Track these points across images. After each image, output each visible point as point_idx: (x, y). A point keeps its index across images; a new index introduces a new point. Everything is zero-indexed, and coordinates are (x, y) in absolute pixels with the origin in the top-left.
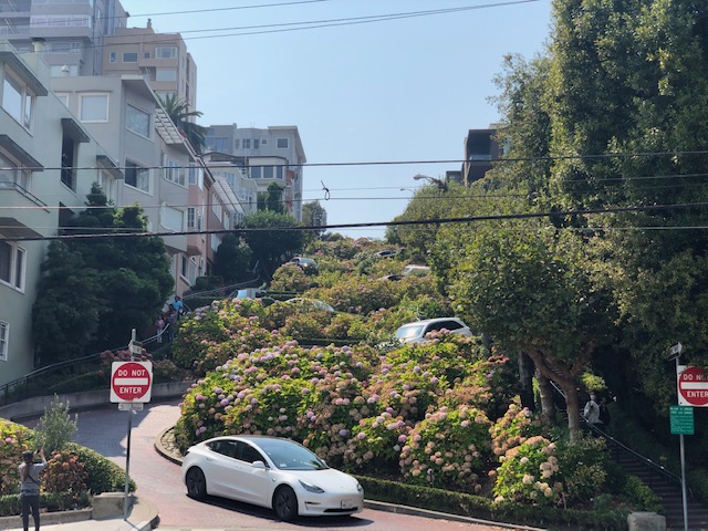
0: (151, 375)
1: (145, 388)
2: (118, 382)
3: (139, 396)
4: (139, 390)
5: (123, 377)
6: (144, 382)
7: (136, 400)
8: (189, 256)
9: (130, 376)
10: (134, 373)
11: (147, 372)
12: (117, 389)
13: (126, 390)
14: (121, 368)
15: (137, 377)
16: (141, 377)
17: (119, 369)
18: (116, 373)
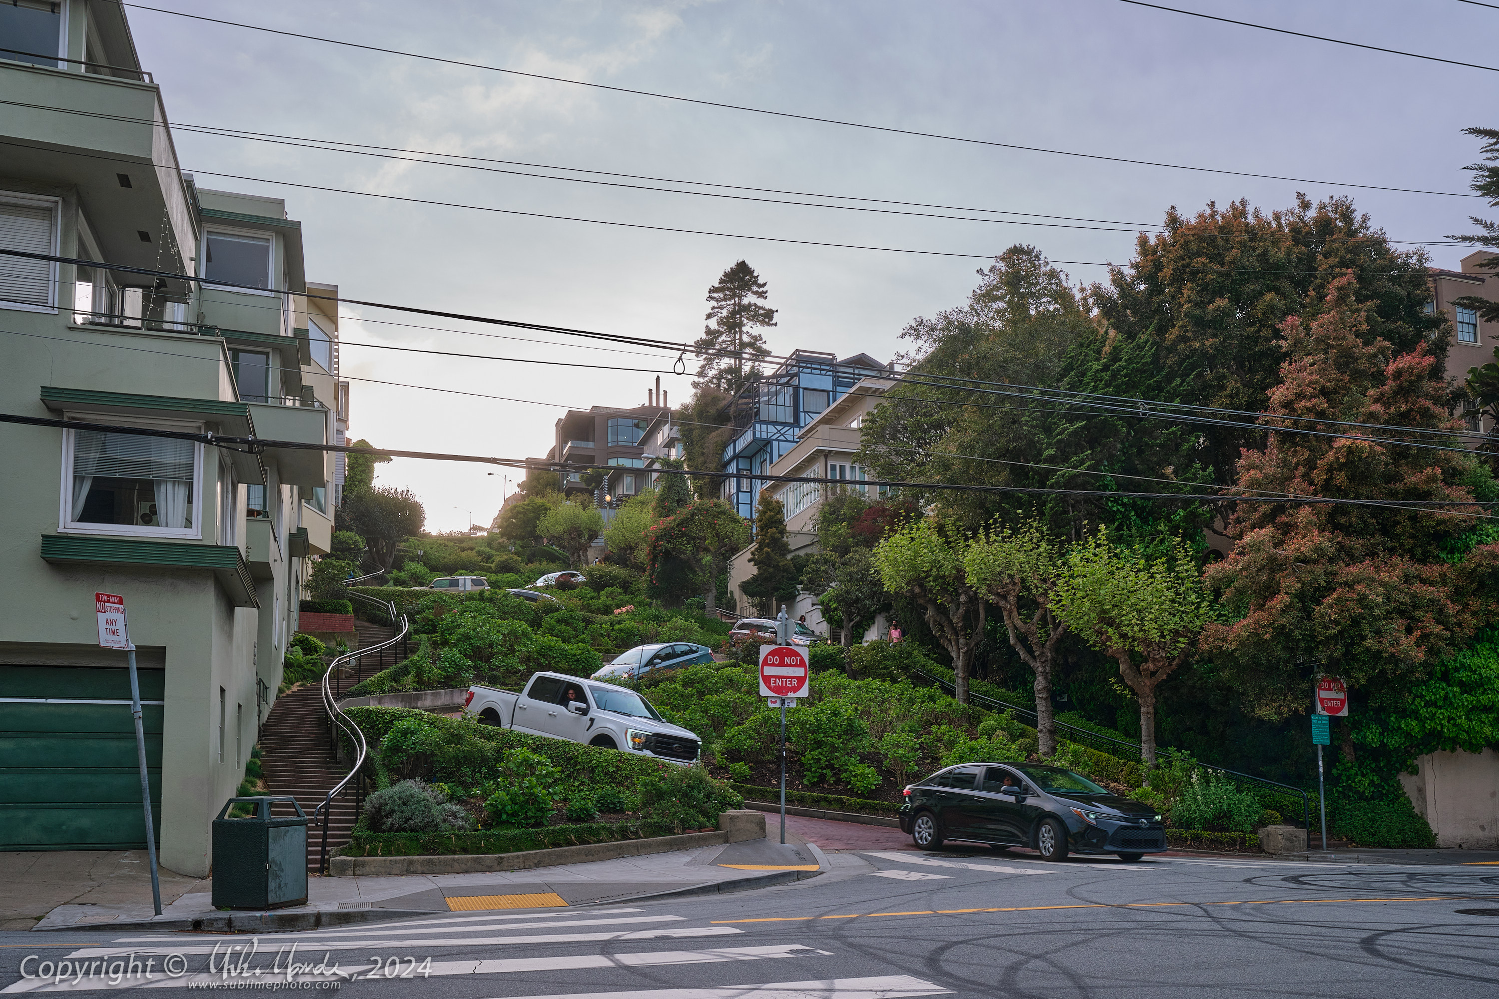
0: (808, 664)
1: (801, 681)
2: (769, 671)
3: (796, 689)
4: (795, 682)
5: (773, 665)
6: (800, 672)
7: (790, 695)
9: (782, 664)
10: (787, 661)
11: (802, 660)
12: (767, 679)
13: (778, 682)
14: (772, 653)
15: (790, 665)
16: (796, 666)
17: (769, 654)
18: (766, 659)
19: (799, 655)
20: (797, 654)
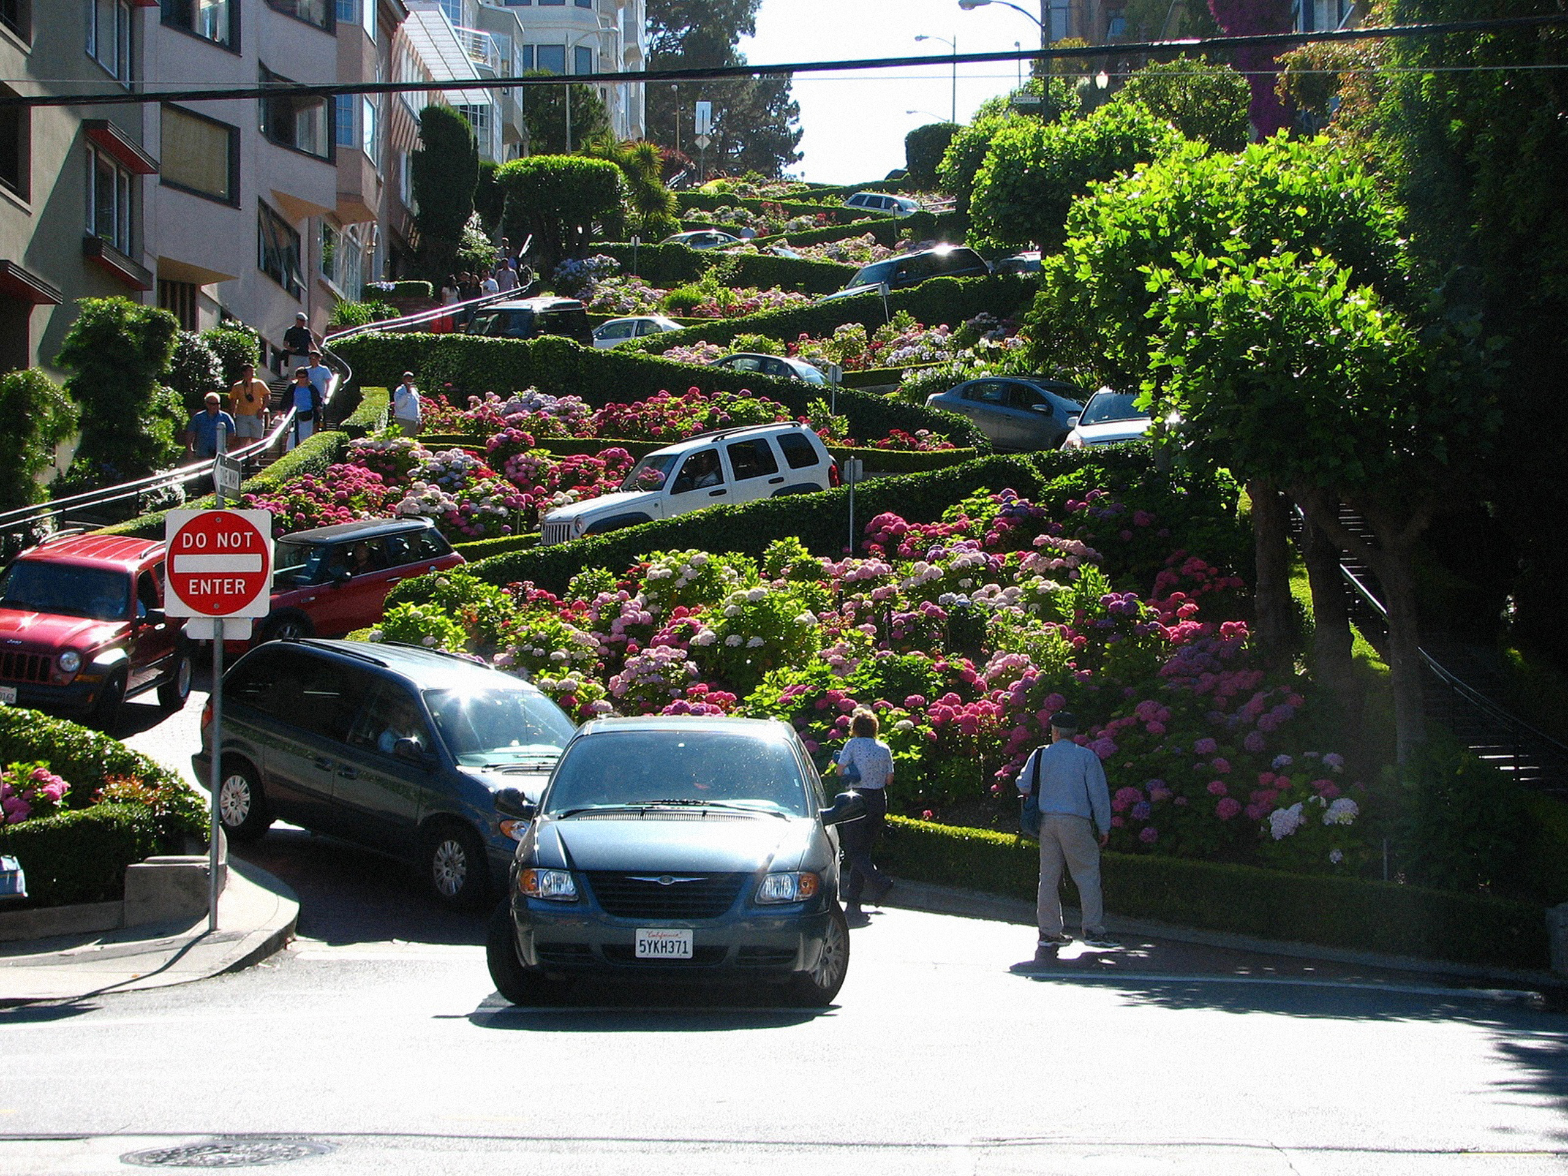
0: (271, 545)
1: (254, 582)
2: (184, 564)
3: (242, 601)
4: (240, 585)
5: (194, 550)
6: (251, 563)
7: (232, 612)
8: (340, 224)
9: (212, 548)
10: (222, 539)
11: (257, 539)
12: (180, 582)
13: (206, 587)
14: (191, 527)
15: (230, 550)
16: (242, 550)
17: (185, 529)
18: (178, 538)
19: (250, 527)
20: (244, 526)
